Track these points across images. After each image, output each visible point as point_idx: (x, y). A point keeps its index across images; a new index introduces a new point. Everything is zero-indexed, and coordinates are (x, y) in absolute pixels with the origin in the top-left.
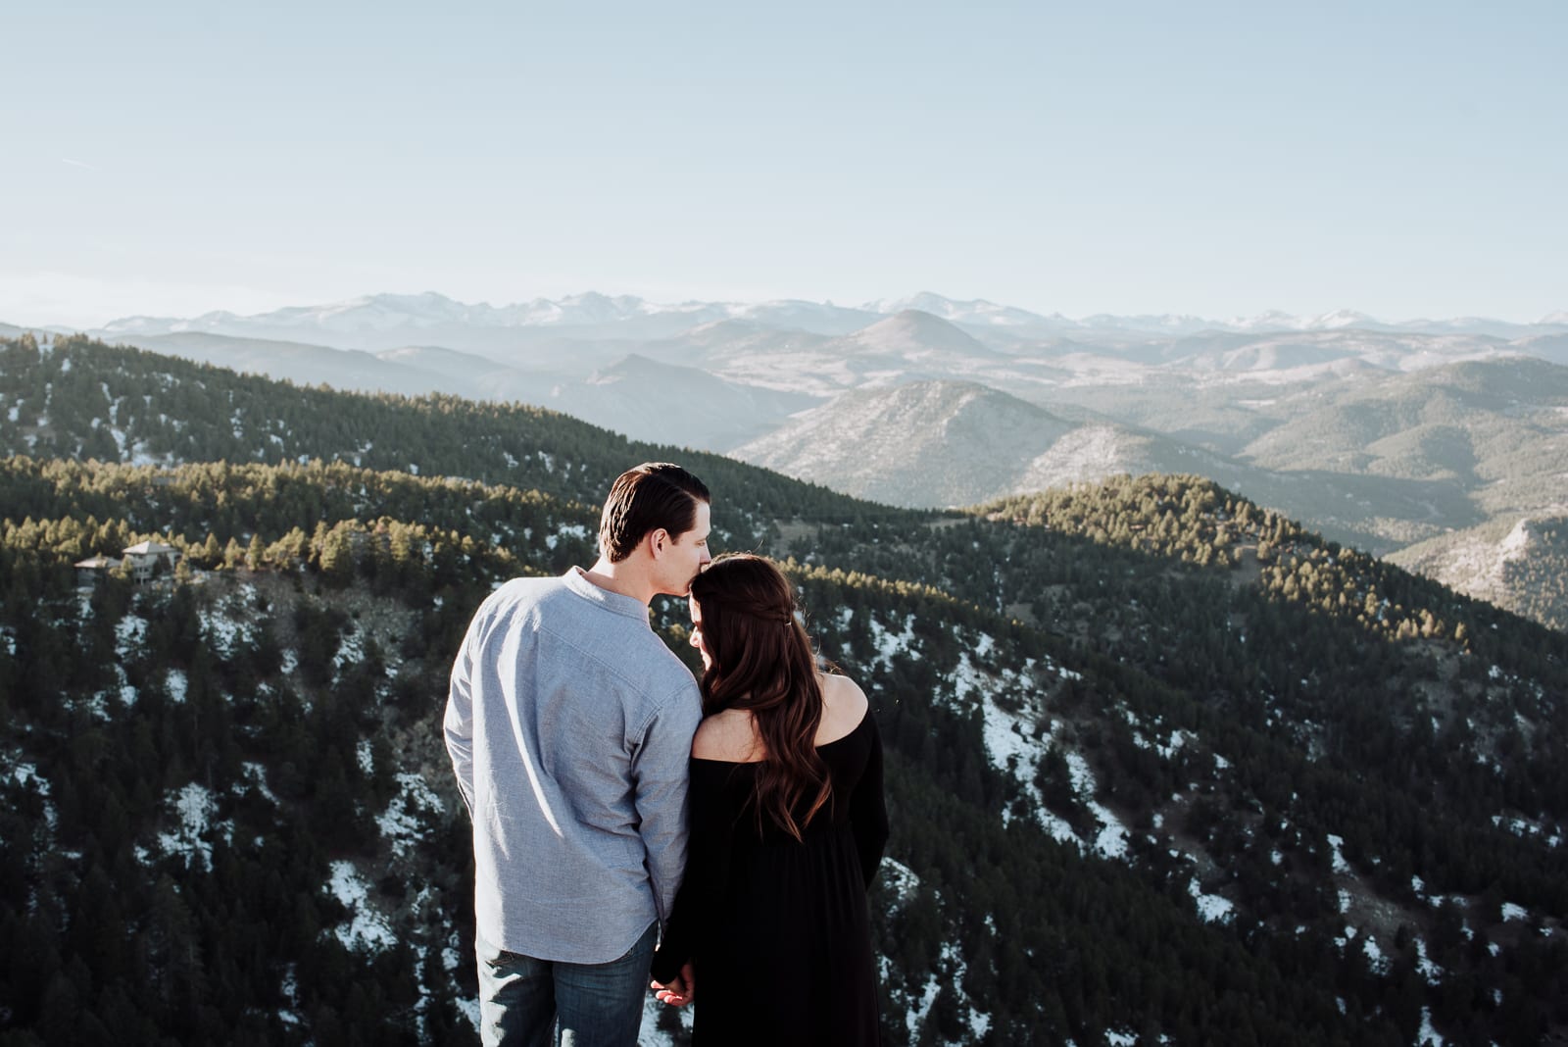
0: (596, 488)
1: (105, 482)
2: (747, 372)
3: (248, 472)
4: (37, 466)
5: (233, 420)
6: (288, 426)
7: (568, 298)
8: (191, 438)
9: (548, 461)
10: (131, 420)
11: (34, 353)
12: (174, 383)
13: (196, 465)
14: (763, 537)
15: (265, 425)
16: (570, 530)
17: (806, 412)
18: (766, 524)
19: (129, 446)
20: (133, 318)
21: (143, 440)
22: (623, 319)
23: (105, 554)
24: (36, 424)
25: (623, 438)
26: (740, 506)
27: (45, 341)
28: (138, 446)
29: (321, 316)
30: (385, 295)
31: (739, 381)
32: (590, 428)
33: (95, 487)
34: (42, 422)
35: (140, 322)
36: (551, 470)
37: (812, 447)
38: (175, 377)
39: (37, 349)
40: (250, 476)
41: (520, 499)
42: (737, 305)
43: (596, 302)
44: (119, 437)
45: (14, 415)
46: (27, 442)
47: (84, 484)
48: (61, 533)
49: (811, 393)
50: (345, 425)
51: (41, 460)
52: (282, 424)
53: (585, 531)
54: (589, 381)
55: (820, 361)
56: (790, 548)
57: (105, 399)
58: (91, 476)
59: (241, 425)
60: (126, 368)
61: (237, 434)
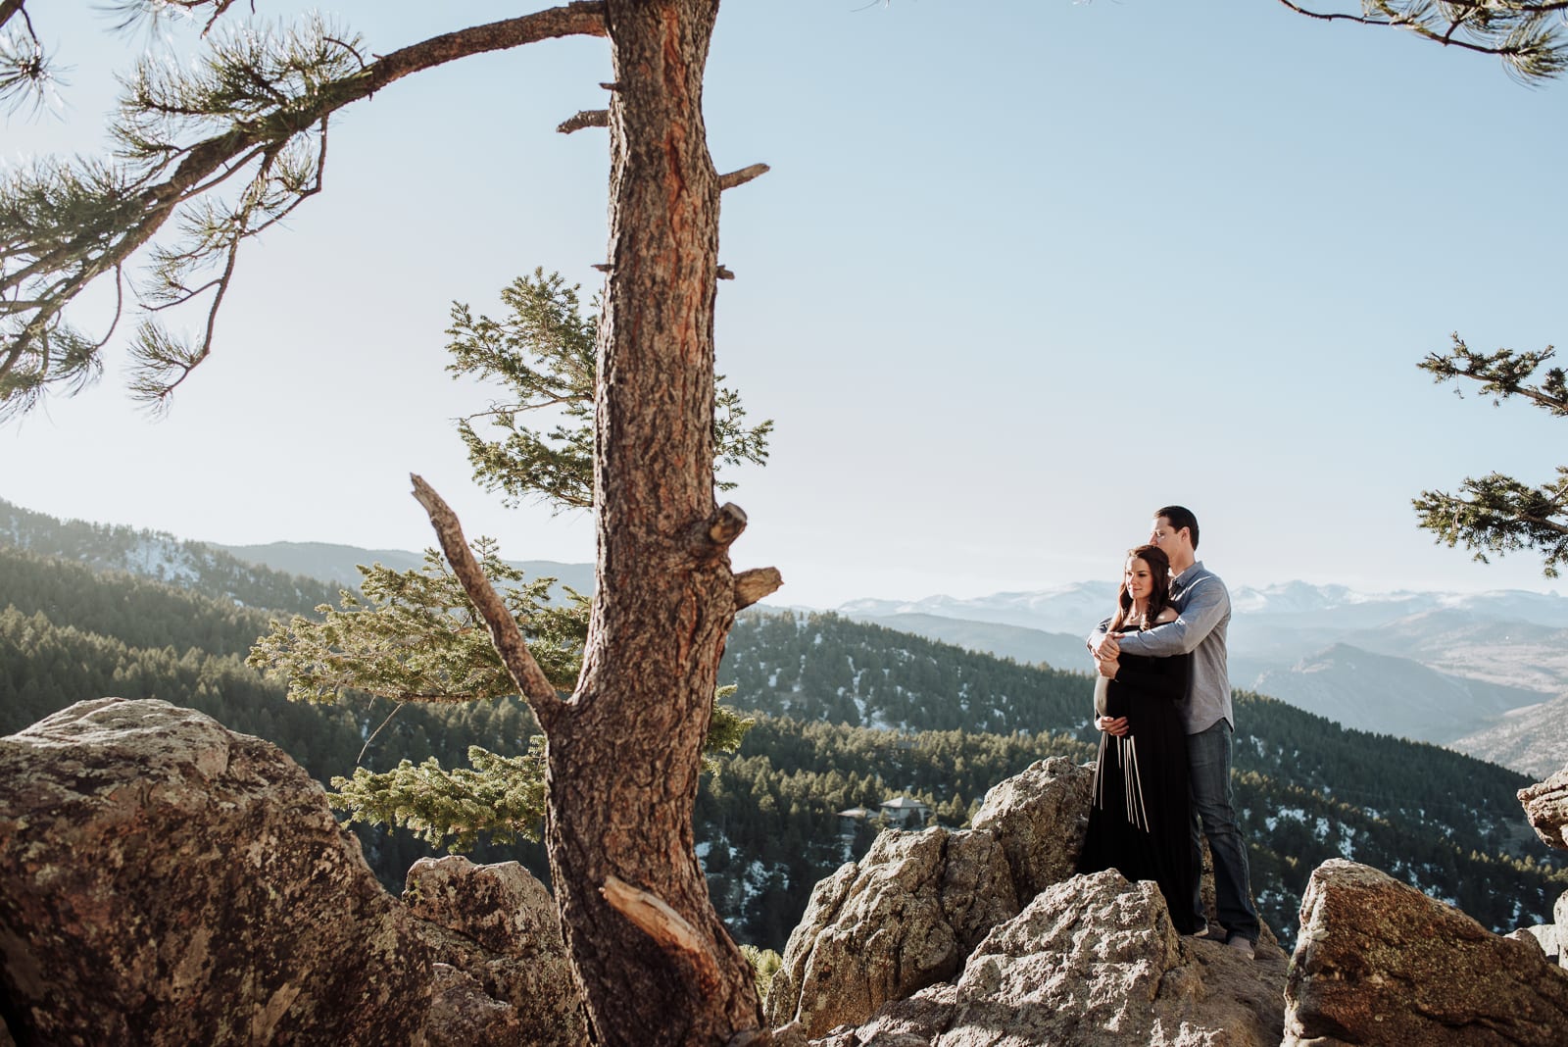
0: (1310, 775)
1: (856, 744)
2: (1463, 664)
3: (983, 740)
4: (798, 727)
5: (961, 694)
6: (1011, 701)
7: (1272, 586)
8: (923, 709)
9: (1260, 746)
10: (872, 690)
11: (792, 627)
12: (910, 658)
13: (935, 732)
14: (1490, 836)
15: (989, 700)
16: (1290, 813)
17: (1529, 708)
18: (1493, 822)
19: (868, 714)
20: (864, 600)
21: (881, 709)
22: (1328, 608)
23: (866, 806)
24: (791, 690)
25: (1337, 725)
26: (1463, 801)
27: (802, 618)
28: (877, 714)
29: (1033, 601)
30: (1092, 582)
31: (1455, 673)
32: (1302, 714)
33: (848, 747)
34: (796, 689)
35: (869, 604)
36: (1262, 755)
37: (1538, 744)
38: (911, 653)
39: (795, 624)
40: (985, 744)
41: (1239, 779)
42: (1450, 595)
43: (1303, 591)
44: (860, 705)
45: (773, 681)
46: (783, 705)
47: (839, 744)
48: (826, 786)
49: (1536, 687)
50: (1063, 703)
51: (803, 720)
52: (1004, 699)
53: (1305, 815)
54: (1294, 669)
55: (1546, 653)
56: (1521, 849)
57: (850, 671)
58: (845, 738)
59: (968, 699)
60: (869, 644)
61: (964, 707)
